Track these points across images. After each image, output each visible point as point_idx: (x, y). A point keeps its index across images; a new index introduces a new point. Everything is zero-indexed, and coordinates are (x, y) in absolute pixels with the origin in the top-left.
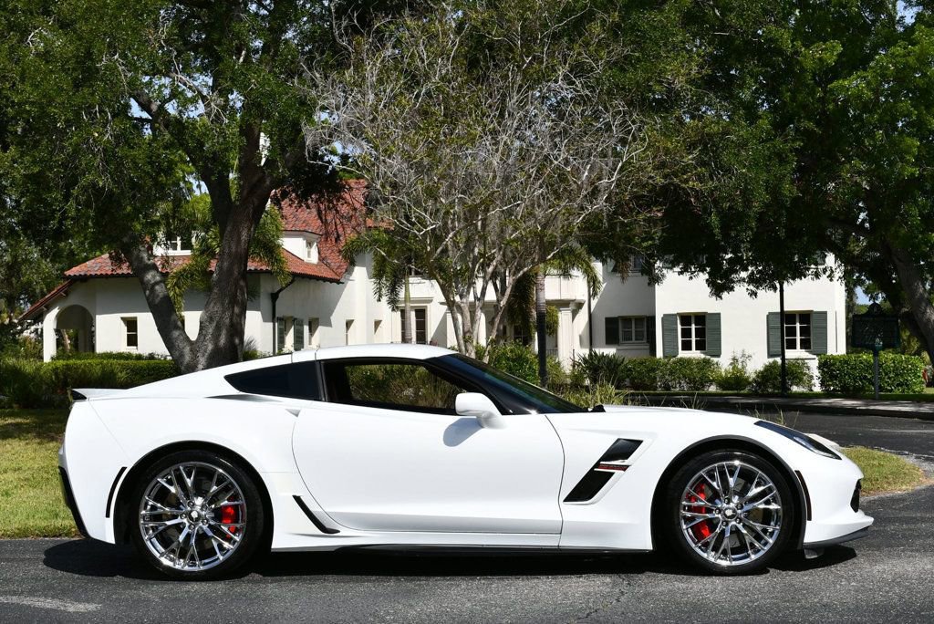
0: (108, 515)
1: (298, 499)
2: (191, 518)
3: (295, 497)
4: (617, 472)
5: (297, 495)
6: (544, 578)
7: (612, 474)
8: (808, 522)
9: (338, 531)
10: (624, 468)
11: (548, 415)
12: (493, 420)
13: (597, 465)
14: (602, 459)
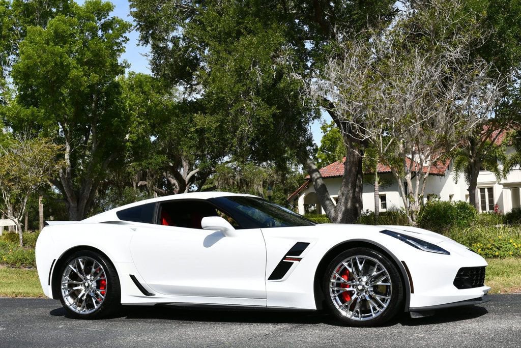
0: (49, 284)
1: (133, 277)
2: (85, 286)
3: (131, 276)
4: (295, 262)
5: (133, 274)
6: (255, 324)
7: (293, 263)
8: (411, 294)
9: (154, 295)
10: (299, 260)
11: (262, 229)
12: (229, 232)
13: (284, 258)
14: (287, 254)
